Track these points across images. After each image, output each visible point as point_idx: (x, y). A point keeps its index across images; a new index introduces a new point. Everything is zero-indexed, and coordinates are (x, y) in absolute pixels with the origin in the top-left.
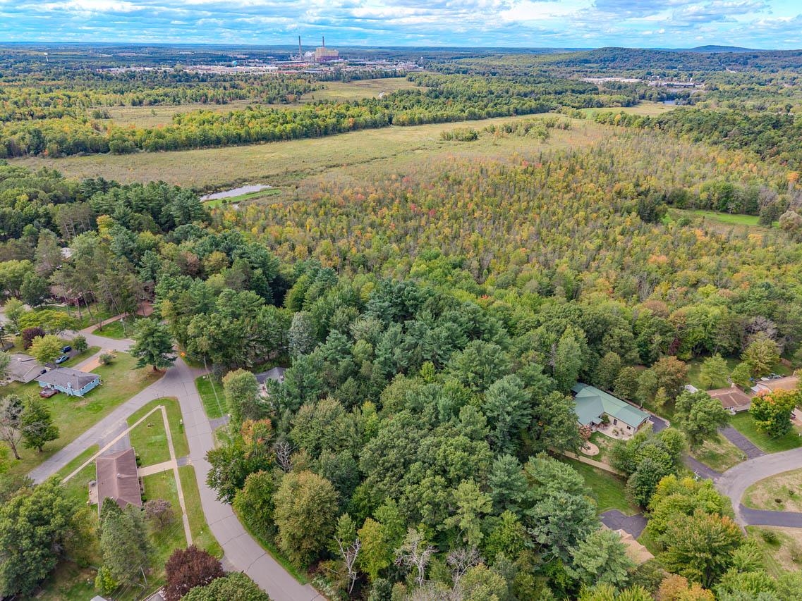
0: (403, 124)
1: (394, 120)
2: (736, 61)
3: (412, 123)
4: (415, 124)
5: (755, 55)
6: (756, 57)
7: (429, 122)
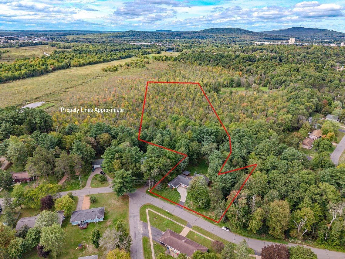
0: (76, 66)
1: (71, 65)
2: (177, 35)
3: (80, 65)
4: (81, 66)
5: (182, 33)
6: (182, 34)
7: (87, 65)
